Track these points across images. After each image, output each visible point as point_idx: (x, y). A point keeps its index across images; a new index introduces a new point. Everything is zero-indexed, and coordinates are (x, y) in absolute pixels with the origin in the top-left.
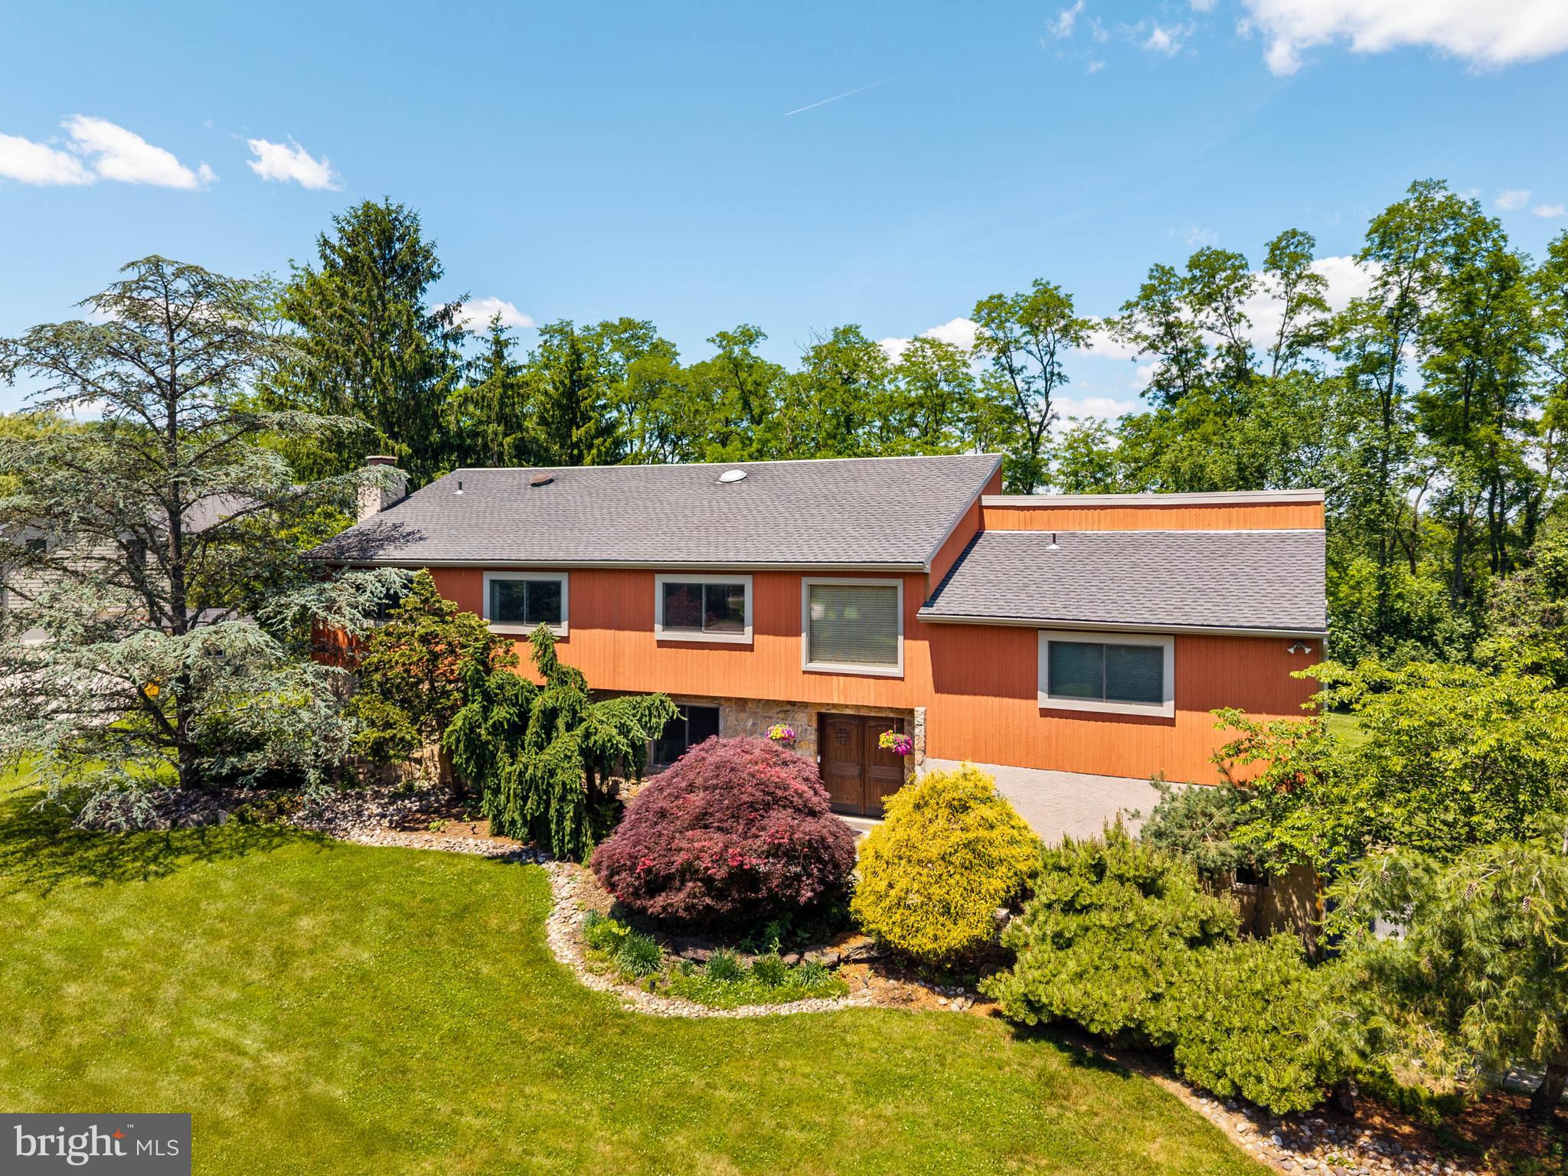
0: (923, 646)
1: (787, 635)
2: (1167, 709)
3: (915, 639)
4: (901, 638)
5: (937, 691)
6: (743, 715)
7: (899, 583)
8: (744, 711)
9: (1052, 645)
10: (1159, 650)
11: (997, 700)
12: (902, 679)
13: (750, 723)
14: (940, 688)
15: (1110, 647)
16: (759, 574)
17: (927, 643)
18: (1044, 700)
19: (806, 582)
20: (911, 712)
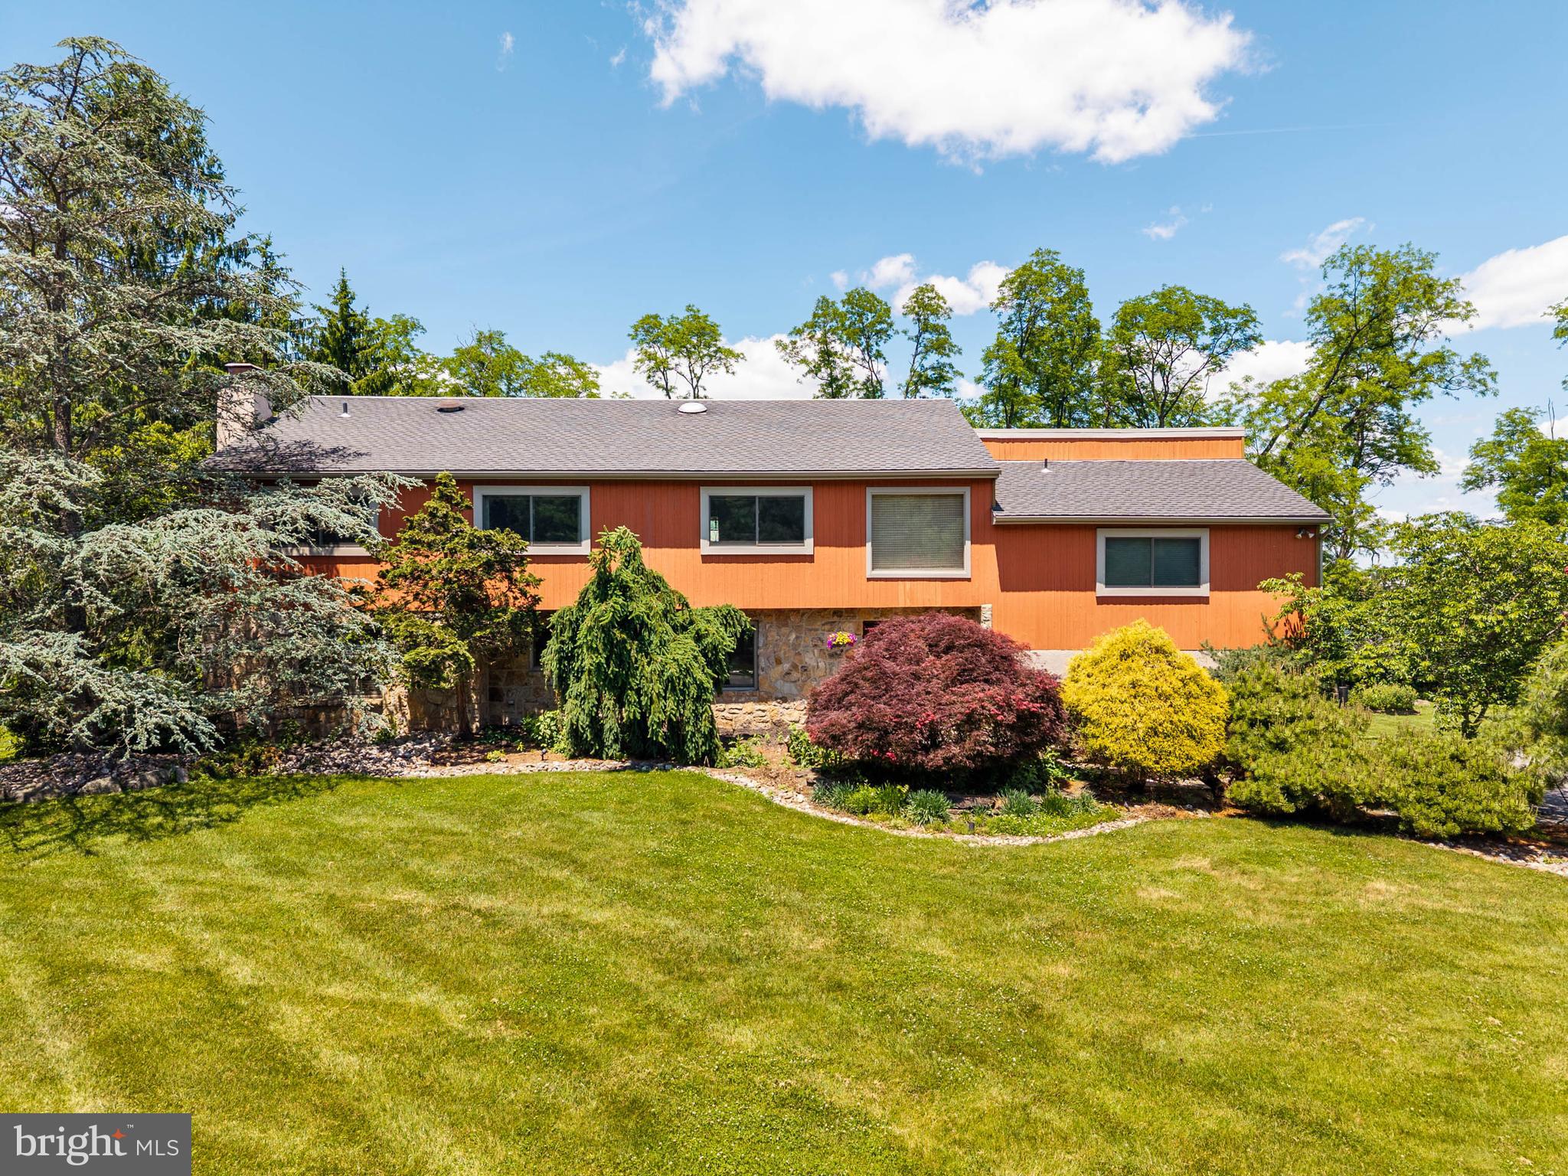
0: (991, 549)
1: (850, 545)
2: (1204, 590)
3: (982, 544)
4: (968, 543)
5: (1003, 590)
6: (784, 630)
7: (966, 491)
8: (786, 625)
9: (1109, 541)
10: (1196, 542)
11: (1059, 593)
12: (969, 580)
13: (793, 636)
14: (1006, 586)
15: (1158, 540)
16: (823, 484)
17: (993, 547)
18: (1102, 590)
19: (870, 491)
20: (979, 609)
